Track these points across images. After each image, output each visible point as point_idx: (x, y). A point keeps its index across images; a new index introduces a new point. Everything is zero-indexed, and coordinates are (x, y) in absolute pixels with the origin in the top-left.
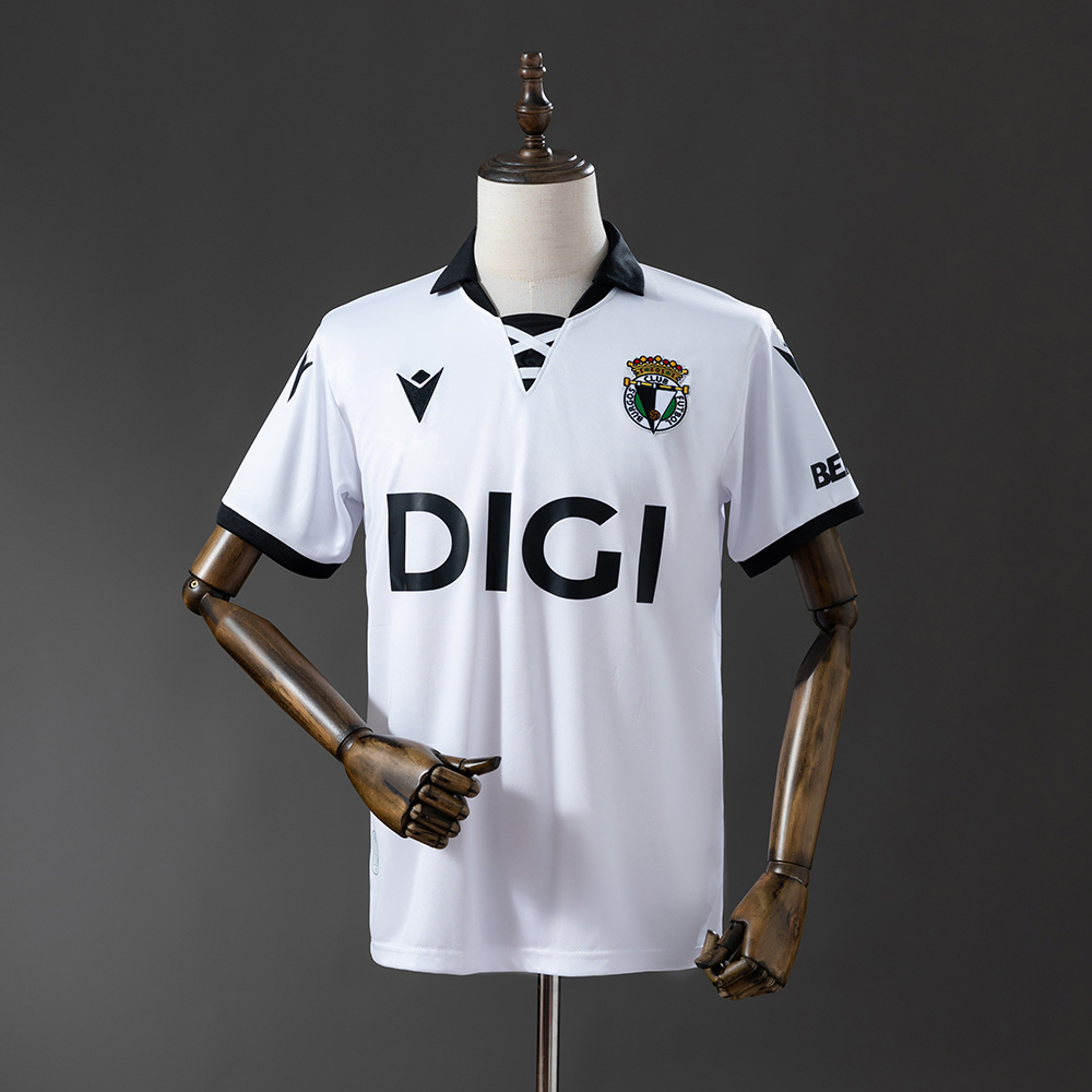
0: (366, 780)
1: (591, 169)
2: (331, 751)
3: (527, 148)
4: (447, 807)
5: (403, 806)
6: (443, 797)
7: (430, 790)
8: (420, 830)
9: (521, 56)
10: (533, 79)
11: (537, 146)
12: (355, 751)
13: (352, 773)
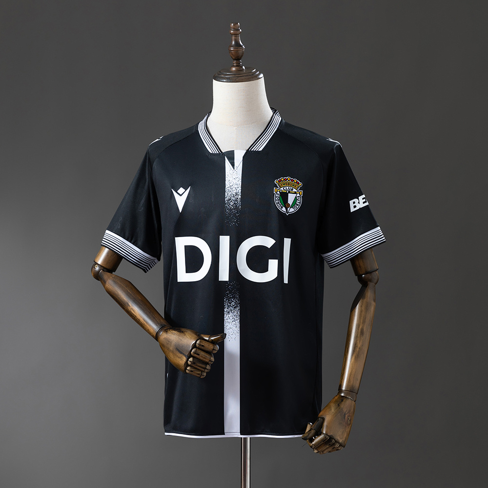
0: (168, 349)
1: (262, 75)
2: (153, 336)
3: (234, 66)
4: (204, 358)
5: (185, 359)
6: (202, 353)
7: (196, 351)
8: (193, 370)
9: (230, 25)
10: (236, 35)
11: (238, 65)
12: (163, 336)
13: (162, 346)
